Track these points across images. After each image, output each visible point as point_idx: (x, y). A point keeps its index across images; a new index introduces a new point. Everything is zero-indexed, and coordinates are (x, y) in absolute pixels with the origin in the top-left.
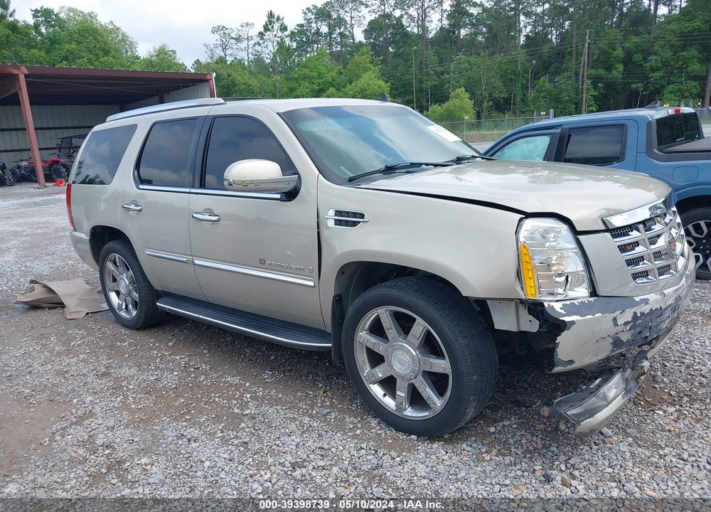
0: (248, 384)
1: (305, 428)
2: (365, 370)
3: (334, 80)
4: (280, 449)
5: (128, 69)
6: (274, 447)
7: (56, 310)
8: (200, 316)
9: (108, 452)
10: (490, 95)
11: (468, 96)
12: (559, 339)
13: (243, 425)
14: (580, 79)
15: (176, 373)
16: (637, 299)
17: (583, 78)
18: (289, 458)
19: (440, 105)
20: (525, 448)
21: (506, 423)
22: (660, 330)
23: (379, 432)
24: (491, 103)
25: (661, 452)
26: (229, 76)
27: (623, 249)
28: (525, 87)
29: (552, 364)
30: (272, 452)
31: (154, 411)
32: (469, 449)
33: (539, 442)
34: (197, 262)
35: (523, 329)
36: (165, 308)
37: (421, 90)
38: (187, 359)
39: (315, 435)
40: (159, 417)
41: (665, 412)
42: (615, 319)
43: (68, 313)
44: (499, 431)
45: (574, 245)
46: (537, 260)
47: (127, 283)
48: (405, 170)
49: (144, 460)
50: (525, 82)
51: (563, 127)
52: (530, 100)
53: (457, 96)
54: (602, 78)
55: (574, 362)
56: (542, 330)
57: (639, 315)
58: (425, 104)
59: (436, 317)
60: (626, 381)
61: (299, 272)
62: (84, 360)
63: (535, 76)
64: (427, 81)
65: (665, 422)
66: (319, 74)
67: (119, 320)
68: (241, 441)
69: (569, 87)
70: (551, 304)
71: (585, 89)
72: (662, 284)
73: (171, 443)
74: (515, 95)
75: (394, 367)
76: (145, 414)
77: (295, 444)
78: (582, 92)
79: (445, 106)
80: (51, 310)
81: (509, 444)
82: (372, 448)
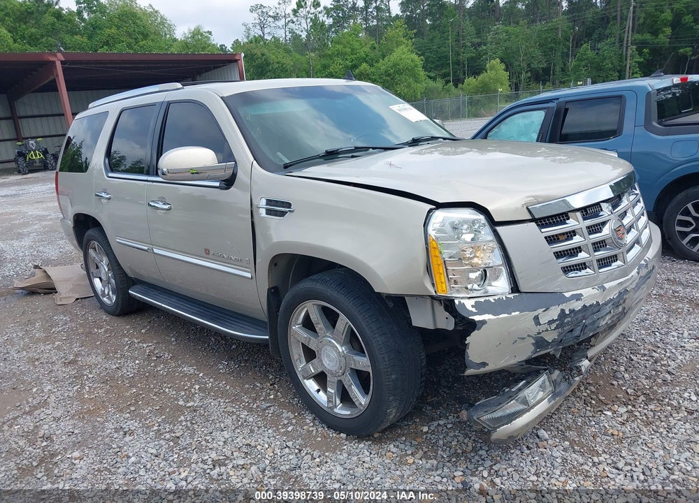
0: (201, 375)
1: (240, 423)
2: (300, 365)
3: (367, 56)
4: (209, 444)
5: (165, 52)
6: (203, 443)
7: (50, 295)
8: (163, 305)
9: (45, 444)
10: (529, 65)
11: (503, 66)
12: (469, 339)
13: (182, 418)
14: (625, 45)
15: (137, 362)
16: (567, 295)
17: (627, 44)
18: (214, 455)
19: (475, 77)
20: (453, 451)
21: (441, 422)
22: (598, 327)
23: (311, 429)
24: (529, 74)
25: (596, 459)
26: (263, 55)
27: (551, 240)
28: (565, 56)
29: (464, 366)
30: (199, 449)
31: (103, 402)
32: (394, 450)
33: (470, 444)
34: (155, 251)
35: (440, 326)
36: (136, 296)
37: (458, 63)
38: (152, 348)
39: (246, 431)
40: (105, 408)
41: (614, 412)
42: (536, 318)
43: (58, 300)
44: (433, 431)
45: (491, 237)
46: (446, 253)
47: (107, 270)
48: (350, 155)
49: (76, 454)
50: (565, 50)
51: (560, 100)
52: (570, 69)
53: (492, 68)
54: (648, 43)
55: (488, 365)
56: (458, 328)
57: (567, 312)
58: (462, 76)
59: (356, 313)
60: (555, 384)
61: (238, 263)
62: (58, 348)
63: (577, 43)
64: (464, 53)
65: (611, 424)
66: (353, 50)
67: (103, 306)
68: (173, 435)
69: (612, 54)
70: (462, 301)
71: (629, 55)
72: (602, 277)
73: (107, 436)
74: (554, 65)
75: (324, 363)
76: (95, 404)
77: (224, 440)
78: (626, 59)
79: (480, 78)
80: (46, 296)
81: (438, 446)
82: (298, 447)
